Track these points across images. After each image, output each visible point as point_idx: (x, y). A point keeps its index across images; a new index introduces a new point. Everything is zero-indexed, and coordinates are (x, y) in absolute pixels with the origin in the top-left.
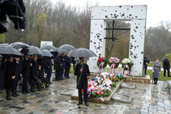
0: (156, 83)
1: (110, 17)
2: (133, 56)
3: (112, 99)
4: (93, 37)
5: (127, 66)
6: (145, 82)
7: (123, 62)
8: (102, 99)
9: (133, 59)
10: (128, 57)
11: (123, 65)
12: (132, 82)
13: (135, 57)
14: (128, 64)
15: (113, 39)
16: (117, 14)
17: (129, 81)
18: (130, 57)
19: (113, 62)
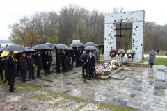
0: (151, 67)
1: (117, 21)
3: (110, 77)
4: (106, 36)
5: (130, 55)
7: (128, 52)
8: (102, 77)
9: (135, 50)
10: (131, 49)
12: (134, 66)
13: (136, 48)
14: (131, 53)
15: (121, 36)
16: (122, 18)
17: (132, 65)
19: (121, 53)
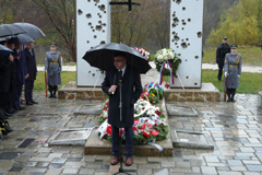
0: (232, 100)
2: (180, 42)
5: (167, 66)
6: (210, 99)
8: (159, 147)
9: (180, 50)
11: (159, 64)
12: (182, 101)
13: (184, 45)
14: (170, 61)
15: (130, 4)
17: (175, 99)
18: (172, 44)
